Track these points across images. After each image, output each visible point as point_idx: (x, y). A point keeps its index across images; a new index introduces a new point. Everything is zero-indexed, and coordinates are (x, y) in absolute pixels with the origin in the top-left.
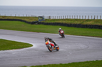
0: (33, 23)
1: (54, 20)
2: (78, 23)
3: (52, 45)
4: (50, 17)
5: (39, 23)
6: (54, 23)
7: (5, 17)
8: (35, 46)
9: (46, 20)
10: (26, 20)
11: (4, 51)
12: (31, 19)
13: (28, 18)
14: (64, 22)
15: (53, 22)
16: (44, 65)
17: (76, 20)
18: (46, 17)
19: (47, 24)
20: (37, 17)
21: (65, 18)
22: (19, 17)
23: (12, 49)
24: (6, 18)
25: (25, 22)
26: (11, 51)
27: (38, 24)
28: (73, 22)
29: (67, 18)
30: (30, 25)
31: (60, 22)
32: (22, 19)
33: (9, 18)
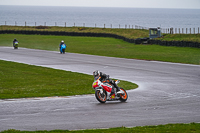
0: (138, 42)
1: (181, 35)
3: (105, 89)
4: (171, 29)
5: (151, 42)
6: (179, 42)
7: (84, 28)
8: (142, 87)
9: (164, 35)
10: (124, 35)
12: (135, 34)
13: (129, 31)
15: (177, 40)
16: (161, 126)
18: (164, 30)
19: (167, 44)
20: (146, 31)
22: (112, 30)
24: (86, 31)
25: (124, 39)
27: (149, 43)
30: (132, 45)
31: (192, 39)
32: (118, 34)
33: (92, 31)
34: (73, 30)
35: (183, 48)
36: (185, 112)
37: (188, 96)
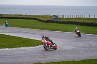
0: (47, 22)
1: (68, 19)
2: (90, 22)
4: (63, 16)
5: (53, 22)
7: (21, 15)
9: (60, 18)
10: (40, 18)
11: (19, 48)
12: (45, 18)
13: (43, 16)
14: (77, 21)
15: (66, 21)
16: (58, 62)
17: (89, 19)
19: (61, 23)
20: (51, 16)
21: (77, 17)
22: (34, 16)
23: (27, 46)
24: (22, 17)
25: (40, 20)
26: (26, 48)
27: (52, 22)
28: (85, 21)
29: (79, 17)
30: (44, 23)
31: (73, 20)
32: (37, 18)
33: (25, 17)
34: (15, 16)
35: (69, 25)
36: (70, 55)
37: (71, 47)
